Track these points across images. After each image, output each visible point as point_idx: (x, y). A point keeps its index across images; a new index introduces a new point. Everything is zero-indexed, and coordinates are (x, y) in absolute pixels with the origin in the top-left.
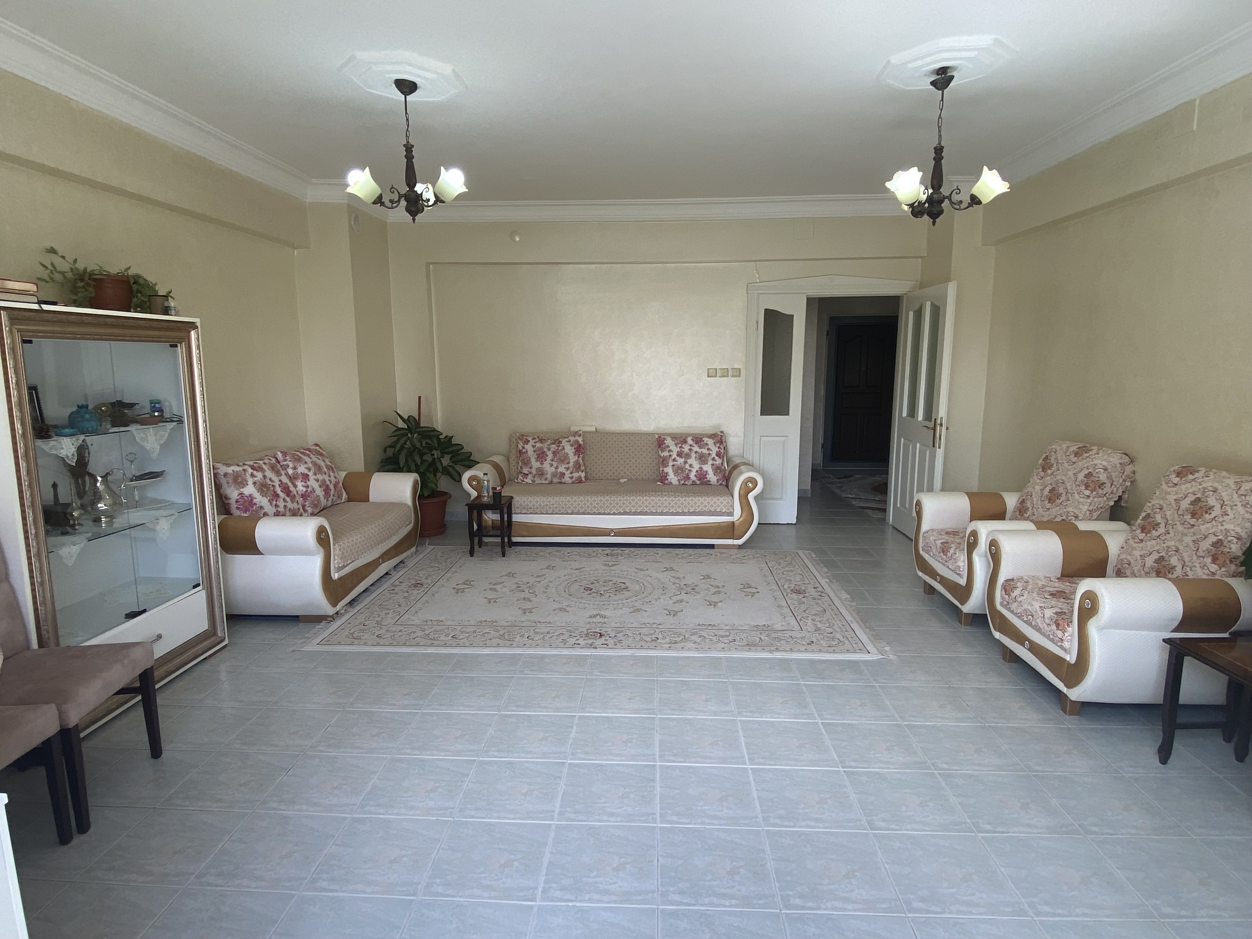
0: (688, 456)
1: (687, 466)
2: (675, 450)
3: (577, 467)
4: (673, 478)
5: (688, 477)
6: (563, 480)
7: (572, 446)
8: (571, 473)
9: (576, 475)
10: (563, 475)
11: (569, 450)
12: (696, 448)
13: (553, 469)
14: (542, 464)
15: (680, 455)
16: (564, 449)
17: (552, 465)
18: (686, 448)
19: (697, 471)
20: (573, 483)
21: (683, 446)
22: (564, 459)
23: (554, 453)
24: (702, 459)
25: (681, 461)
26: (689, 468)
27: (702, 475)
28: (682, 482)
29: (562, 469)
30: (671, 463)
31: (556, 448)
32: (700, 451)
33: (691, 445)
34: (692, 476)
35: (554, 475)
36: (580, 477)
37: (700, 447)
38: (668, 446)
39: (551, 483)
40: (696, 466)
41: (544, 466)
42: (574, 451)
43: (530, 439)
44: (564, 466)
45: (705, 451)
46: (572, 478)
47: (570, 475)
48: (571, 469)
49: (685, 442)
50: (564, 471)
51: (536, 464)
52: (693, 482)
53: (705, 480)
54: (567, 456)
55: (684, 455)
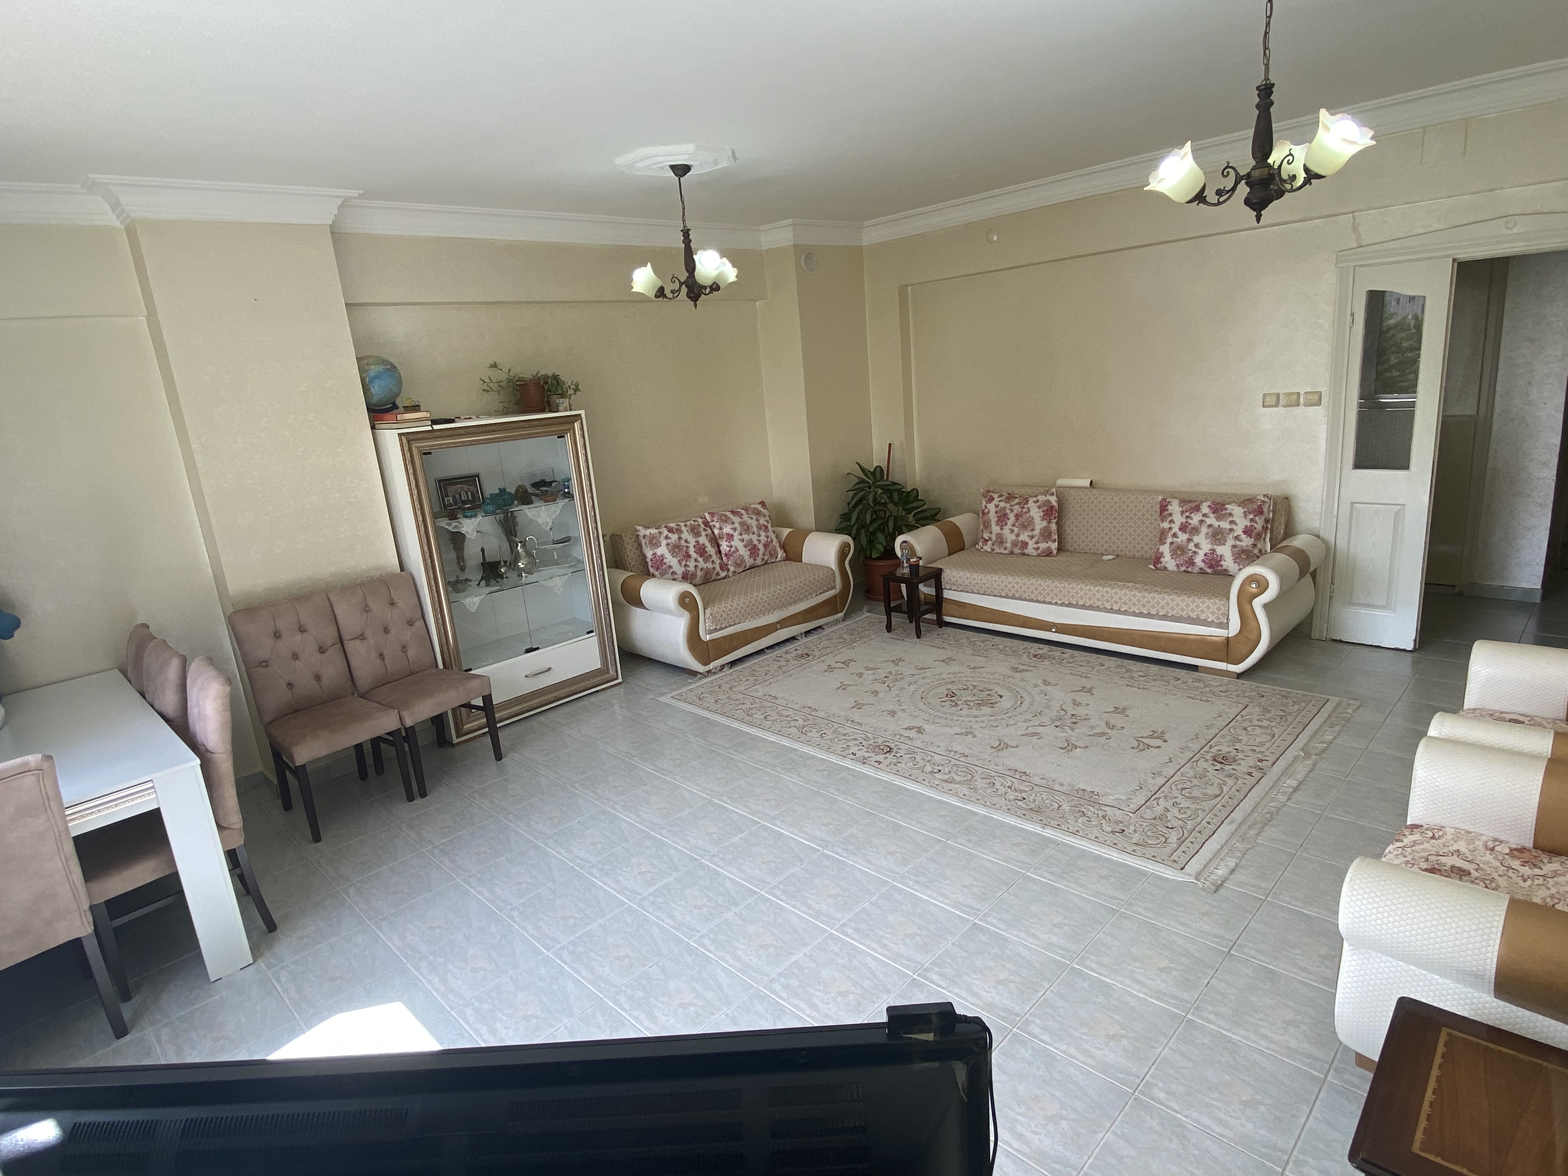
0: (1196, 530)
1: (1191, 546)
2: (1179, 519)
3: (1046, 535)
4: (1169, 561)
5: (1191, 562)
6: (1026, 551)
7: (1039, 507)
8: (1037, 543)
9: (1043, 546)
10: (1025, 544)
11: (1036, 513)
12: (1212, 520)
13: (1013, 537)
14: (1002, 529)
15: (1183, 528)
16: (1029, 511)
17: (1012, 531)
18: (1196, 519)
19: (1206, 554)
20: (1039, 555)
21: (1192, 515)
22: (1027, 525)
23: (1017, 516)
24: (1218, 536)
25: (1183, 537)
26: (1194, 549)
27: (1213, 561)
28: (1183, 568)
29: (1024, 537)
30: (1169, 540)
31: (1020, 510)
32: (1216, 524)
33: (1205, 515)
34: (1199, 560)
35: (1015, 544)
36: (1049, 548)
37: (1218, 519)
38: (1171, 515)
39: (1012, 553)
40: (1206, 546)
41: (1004, 532)
42: (1042, 514)
43: (995, 496)
44: (1026, 534)
45: (1225, 525)
46: (1038, 549)
47: (1035, 546)
48: (1037, 538)
49: (1197, 509)
50: (1027, 540)
51: (996, 529)
52: (1201, 569)
53: (1219, 568)
54: (1031, 521)
55: (1188, 530)
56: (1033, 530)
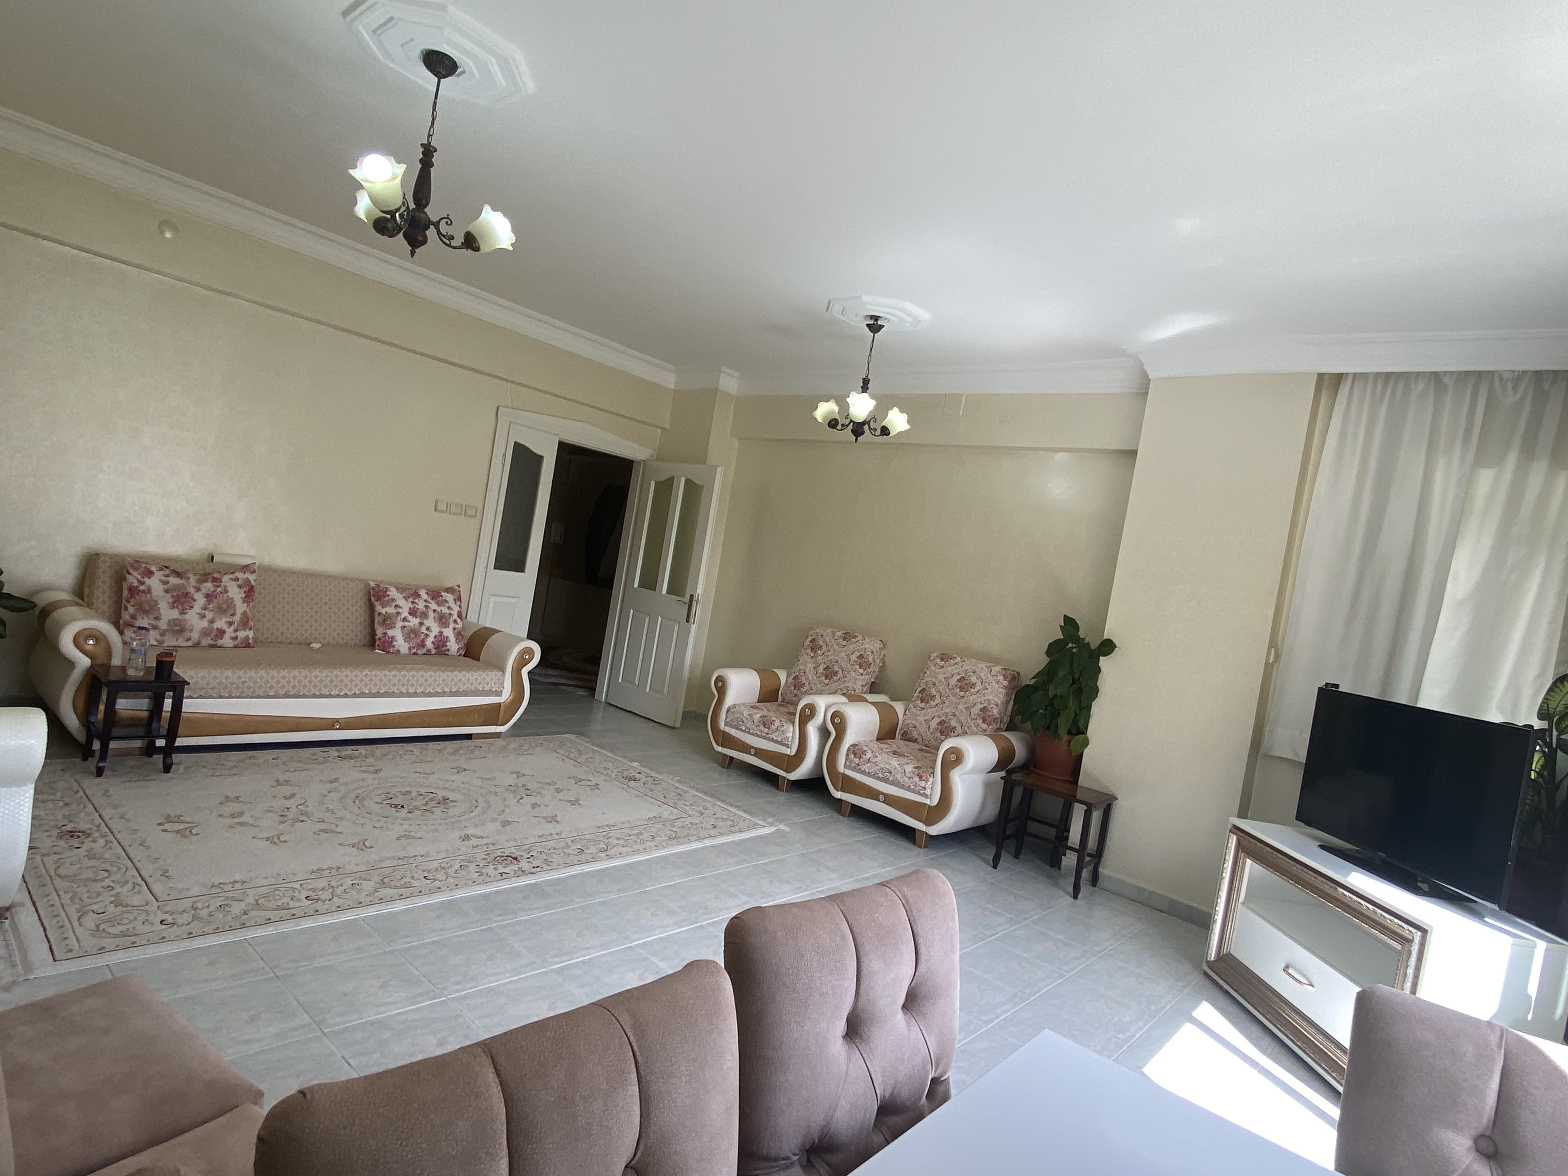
0: (424, 615)
1: (423, 629)
2: (405, 606)
3: (245, 623)
4: (402, 645)
5: (422, 644)
6: (219, 642)
7: (240, 587)
8: (236, 631)
9: (242, 634)
10: (221, 633)
11: (235, 593)
12: (433, 606)
13: (205, 623)
14: (183, 612)
15: (413, 612)
16: (226, 591)
17: (203, 616)
18: (420, 605)
19: (435, 637)
20: (235, 647)
21: (415, 601)
22: (226, 609)
23: (209, 597)
24: (442, 620)
25: (414, 622)
26: (426, 632)
27: (441, 644)
28: (414, 651)
29: (221, 624)
30: (400, 624)
31: (213, 589)
32: (439, 609)
33: (426, 601)
34: (429, 643)
35: (205, 633)
36: (247, 638)
37: (438, 605)
38: (393, 600)
39: (197, 645)
40: (435, 629)
41: (187, 617)
42: (243, 595)
43: (153, 569)
44: (224, 620)
45: (445, 610)
46: (236, 638)
47: (233, 635)
48: (235, 625)
49: (417, 595)
50: (225, 627)
51: (168, 614)
52: (428, 650)
53: (444, 648)
54: (230, 603)
55: (418, 614)
56: (233, 615)
